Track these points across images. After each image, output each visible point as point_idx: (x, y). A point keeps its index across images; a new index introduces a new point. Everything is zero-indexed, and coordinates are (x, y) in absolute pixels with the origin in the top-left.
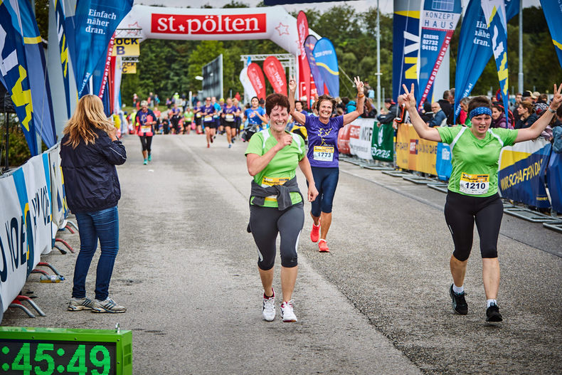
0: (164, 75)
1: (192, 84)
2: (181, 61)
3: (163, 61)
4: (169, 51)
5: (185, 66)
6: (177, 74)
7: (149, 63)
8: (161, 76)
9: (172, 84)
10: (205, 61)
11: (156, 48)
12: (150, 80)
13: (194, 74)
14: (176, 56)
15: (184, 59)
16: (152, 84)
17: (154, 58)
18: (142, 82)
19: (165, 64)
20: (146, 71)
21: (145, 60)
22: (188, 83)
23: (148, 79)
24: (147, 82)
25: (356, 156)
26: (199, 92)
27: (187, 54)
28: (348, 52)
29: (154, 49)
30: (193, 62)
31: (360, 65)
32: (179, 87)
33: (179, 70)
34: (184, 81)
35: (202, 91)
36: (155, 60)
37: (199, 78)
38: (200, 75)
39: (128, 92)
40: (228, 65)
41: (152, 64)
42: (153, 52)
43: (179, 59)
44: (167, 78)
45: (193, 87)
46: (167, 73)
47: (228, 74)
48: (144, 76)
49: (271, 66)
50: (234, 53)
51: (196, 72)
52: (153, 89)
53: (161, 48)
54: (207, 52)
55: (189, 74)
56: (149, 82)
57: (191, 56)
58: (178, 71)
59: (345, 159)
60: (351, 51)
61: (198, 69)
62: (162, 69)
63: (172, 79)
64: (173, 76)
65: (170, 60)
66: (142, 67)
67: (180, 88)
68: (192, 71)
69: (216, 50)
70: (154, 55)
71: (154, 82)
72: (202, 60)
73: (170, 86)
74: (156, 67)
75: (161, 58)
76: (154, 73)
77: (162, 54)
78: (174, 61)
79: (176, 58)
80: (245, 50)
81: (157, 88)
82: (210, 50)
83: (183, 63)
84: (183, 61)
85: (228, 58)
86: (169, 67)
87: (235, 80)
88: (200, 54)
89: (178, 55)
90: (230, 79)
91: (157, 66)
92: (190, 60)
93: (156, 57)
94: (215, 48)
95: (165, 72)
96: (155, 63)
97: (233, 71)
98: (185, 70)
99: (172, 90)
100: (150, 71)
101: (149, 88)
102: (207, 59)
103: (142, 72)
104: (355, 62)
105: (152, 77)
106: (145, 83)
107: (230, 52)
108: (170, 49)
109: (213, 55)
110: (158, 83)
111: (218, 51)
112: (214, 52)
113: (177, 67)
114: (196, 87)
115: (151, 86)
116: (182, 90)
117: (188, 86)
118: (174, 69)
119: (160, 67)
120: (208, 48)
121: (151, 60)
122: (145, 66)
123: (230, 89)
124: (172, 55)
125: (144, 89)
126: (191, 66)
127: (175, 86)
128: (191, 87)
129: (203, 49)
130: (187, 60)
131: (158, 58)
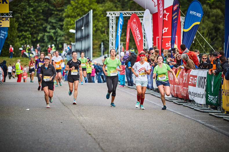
0: (41, 27)
1: (67, 37)
2: (57, 14)
3: (40, 14)
4: (46, 5)
5: (61, 20)
6: (54, 28)
7: (27, 16)
8: (38, 28)
9: (48, 36)
10: (78, 15)
11: (34, 2)
12: (28, 33)
13: (69, 27)
14: (53, 10)
15: (61, 13)
16: (30, 36)
17: (31, 12)
18: (20, 34)
19: (42, 17)
20: (24, 23)
21: (23, 13)
22: (63, 36)
23: (26, 31)
24: (25, 34)
25: (192, 101)
26: (72, 44)
27: (63, 8)
28: (214, 8)
29: (32, 4)
30: (68, 16)
32: (54, 39)
33: (55, 23)
34: (59, 35)
35: (74, 44)
36: (33, 14)
37: (72, 31)
38: (73, 28)
39: (7, 43)
40: (101, 19)
41: (30, 17)
42: (30, 6)
43: (56, 13)
44: (45, 30)
45: (68, 39)
46: (44, 26)
47: (100, 28)
48: (22, 28)
50: (107, 8)
51: (71, 25)
52: (30, 41)
53: (38, 3)
54: (81, 7)
55: (64, 26)
56: (28, 34)
57: (66, 10)
58: (54, 25)
59: (184, 104)
60: (217, 7)
61: (72, 22)
62: (39, 22)
63: (49, 32)
64: (50, 29)
65: (48, 14)
66: (21, 20)
67: (56, 41)
68: (67, 25)
69: (89, 5)
70: (32, 9)
71: (31, 34)
72: (76, 14)
73: (46, 39)
74: (33, 21)
75: (38, 12)
76: (32, 26)
77: (39, 8)
78: (51, 15)
79: (53, 12)
80: (118, 5)
81: (34, 40)
82: (84, 5)
83: (59, 17)
84: (59, 15)
85: (101, 13)
86: (46, 21)
88: (74, 9)
89: (55, 9)
91: (35, 20)
92: (64, 15)
93: (33, 10)
94: (88, 3)
95: (42, 25)
96: (33, 17)
97: (106, 24)
98: (61, 23)
99: (48, 42)
100: (28, 24)
101: (27, 39)
102: (81, 14)
103: (20, 24)
105: (30, 29)
106: (23, 35)
107: (102, 7)
108: (47, 4)
109: (86, 10)
110: (35, 36)
111: (91, 6)
112: (87, 7)
113: (54, 21)
114: (70, 39)
115: (28, 38)
116: (58, 42)
117: (63, 38)
118: (51, 22)
119: (37, 20)
120: (82, 3)
121: (29, 13)
122: (23, 19)
124: (49, 9)
125: (22, 41)
126: (66, 19)
127: (50, 38)
128: (65, 39)
129: (77, 5)
130: (62, 14)
131: (36, 12)
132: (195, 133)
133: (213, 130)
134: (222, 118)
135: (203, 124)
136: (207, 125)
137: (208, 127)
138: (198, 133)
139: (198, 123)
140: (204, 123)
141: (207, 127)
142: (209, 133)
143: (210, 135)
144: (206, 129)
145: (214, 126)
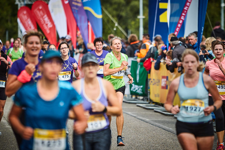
31: (128, 8)
47: (4, 17)
49: (39, 10)
87: (11, 22)
90: (7, 21)
104: (123, 5)
123: (7, 29)
132: (130, 127)
133: (148, 124)
134: (153, 109)
135: (135, 117)
136: (139, 117)
137: (142, 120)
138: (133, 127)
139: (129, 116)
140: (135, 115)
141: (140, 121)
142: (145, 127)
143: (148, 130)
144: (140, 123)
145: (147, 119)
